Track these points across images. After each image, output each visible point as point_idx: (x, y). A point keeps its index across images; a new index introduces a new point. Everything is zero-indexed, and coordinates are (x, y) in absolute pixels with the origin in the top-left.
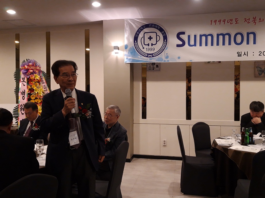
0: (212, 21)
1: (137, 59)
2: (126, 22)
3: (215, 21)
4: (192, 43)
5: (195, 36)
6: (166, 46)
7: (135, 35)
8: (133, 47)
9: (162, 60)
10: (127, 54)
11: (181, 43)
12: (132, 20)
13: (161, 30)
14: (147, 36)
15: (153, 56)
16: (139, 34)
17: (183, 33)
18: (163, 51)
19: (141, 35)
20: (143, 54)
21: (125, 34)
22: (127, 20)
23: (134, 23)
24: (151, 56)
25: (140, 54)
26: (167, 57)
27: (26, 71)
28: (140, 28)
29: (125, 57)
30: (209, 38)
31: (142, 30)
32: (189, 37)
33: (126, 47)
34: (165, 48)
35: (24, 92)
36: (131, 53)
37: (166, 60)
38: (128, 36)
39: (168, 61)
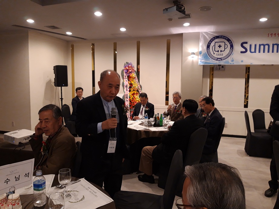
0: (269, 34)
1: (209, 62)
2: (201, 34)
3: (272, 34)
4: (253, 50)
5: (256, 45)
6: (232, 53)
7: (208, 44)
8: (206, 53)
9: (229, 62)
10: (201, 58)
11: (244, 50)
12: (206, 33)
13: (229, 40)
14: (217, 45)
15: (221, 60)
16: (211, 43)
17: (246, 43)
18: (229, 56)
19: (212, 44)
20: (213, 58)
21: (200, 43)
22: (202, 33)
23: (207, 35)
24: (220, 59)
25: (211, 58)
26: (233, 61)
27: (127, 71)
28: (212, 39)
29: (199, 60)
30: (267, 47)
31: (213, 40)
32: (251, 46)
33: (200, 53)
34: (231, 54)
35: (127, 86)
36: (204, 57)
37: (232, 63)
38: (202, 45)
39: (233, 63)
